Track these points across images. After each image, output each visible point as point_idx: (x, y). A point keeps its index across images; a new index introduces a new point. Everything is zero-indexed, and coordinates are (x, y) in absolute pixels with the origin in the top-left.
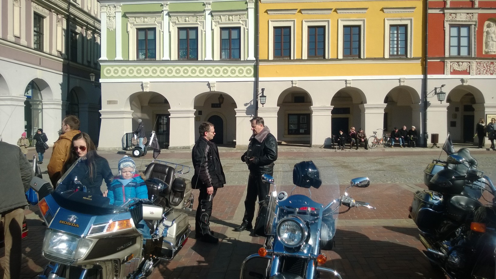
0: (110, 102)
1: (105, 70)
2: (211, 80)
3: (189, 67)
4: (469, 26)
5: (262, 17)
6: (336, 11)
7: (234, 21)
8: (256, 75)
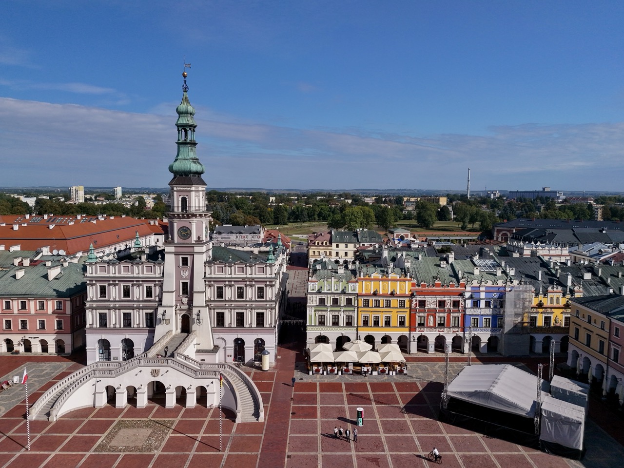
0: (309, 338)
1: (308, 328)
2: (343, 332)
3: (336, 328)
4: (424, 317)
5: (359, 313)
6: (383, 312)
7: (351, 314)
8: (357, 331)
